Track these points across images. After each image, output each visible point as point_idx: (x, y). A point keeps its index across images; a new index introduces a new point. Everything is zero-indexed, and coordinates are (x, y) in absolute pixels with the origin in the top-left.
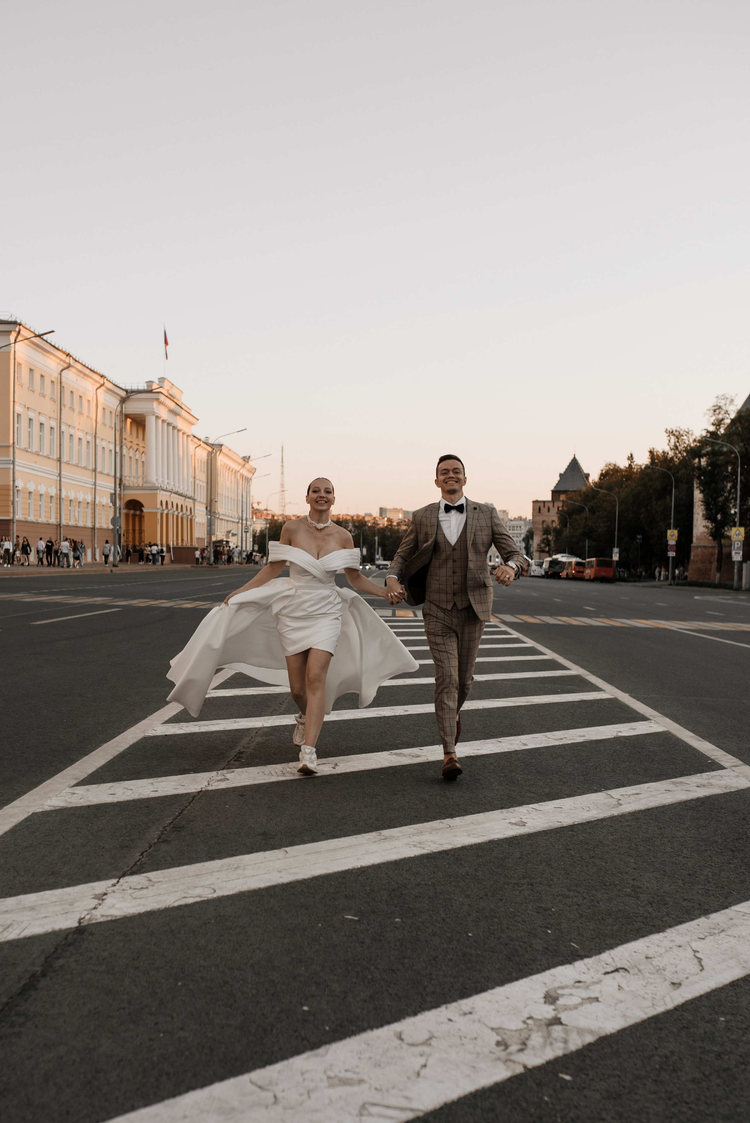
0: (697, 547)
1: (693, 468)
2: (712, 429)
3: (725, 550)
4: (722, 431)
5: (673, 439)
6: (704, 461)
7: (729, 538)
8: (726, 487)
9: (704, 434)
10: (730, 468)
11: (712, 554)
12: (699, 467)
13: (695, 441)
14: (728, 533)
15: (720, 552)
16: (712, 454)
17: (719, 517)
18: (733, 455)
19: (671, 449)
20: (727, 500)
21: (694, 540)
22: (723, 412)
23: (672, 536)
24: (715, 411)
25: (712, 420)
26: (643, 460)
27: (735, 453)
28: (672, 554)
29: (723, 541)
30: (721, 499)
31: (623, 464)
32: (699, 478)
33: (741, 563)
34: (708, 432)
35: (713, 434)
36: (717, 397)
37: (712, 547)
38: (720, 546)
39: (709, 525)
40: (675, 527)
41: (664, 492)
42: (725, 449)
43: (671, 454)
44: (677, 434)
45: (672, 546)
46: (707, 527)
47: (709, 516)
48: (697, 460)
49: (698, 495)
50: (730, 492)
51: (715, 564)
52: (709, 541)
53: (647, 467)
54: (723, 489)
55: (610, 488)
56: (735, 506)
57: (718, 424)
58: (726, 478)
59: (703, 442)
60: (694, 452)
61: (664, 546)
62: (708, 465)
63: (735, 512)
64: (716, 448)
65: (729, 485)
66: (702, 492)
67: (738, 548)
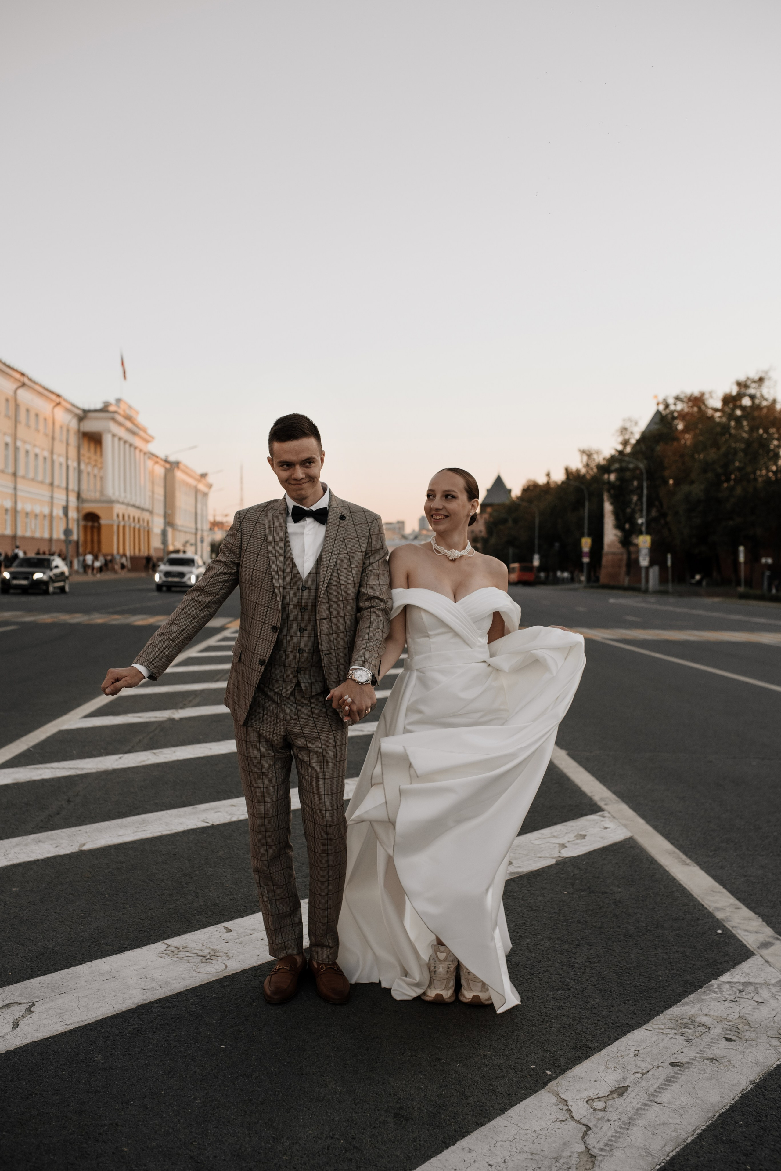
0: (608, 554)
1: (604, 483)
2: (620, 447)
3: (633, 556)
4: (628, 449)
5: (585, 458)
6: (612, 477)
7: (636, 545)
8: (631, 500)
9: (613, 452)
10: (635, 483)
11: (621, 560)
12: (609, 482)
13: (604, 459)
14: (635, 541)
15: (629, 558)
16: (620, 471)
17: (627, 526)
18: (638, 472)
19: (584, 466)
20: (633, 512)
21: (606, 548)
22: (628, 433)
23: (586, 543)
24: (622, 432)
25: (620, 439)
26: (559, 477)
27: (641, 470)
28: (586, 560)
29: (632, 549)
30: (629, 510)
31: (542, 480)
32: (609, 491)
33: (647, 569)
34: (617, 450)
35: (621, 453)
36: (624, 420)
37: (622, 554)
38: (629, 553)
39: (619, 533)
40: (589, 535)
41: (578, 504)
42: (631, 466)
43: (583, 471)
44: (589, 453)
45: (586, 553)
46: (616, 535)
47: (619, 526)
48: (606, 476)
49: (608, 507)
50: (636, 504)
51: (624, 569)
52: (618, 548)
53: (563, 482)
54: (630, 501)
55: (530, 501)
56: (641, 517)
57: (625, 443)
58: (632, 492)
59: (612, 460)
60: (604, 469)
61: (580, 554)
62: (617, 479)
63: (642, 524)
64: (624, 464)
65: (635, 498)
66: (612, 504)
67: (646, 555)
